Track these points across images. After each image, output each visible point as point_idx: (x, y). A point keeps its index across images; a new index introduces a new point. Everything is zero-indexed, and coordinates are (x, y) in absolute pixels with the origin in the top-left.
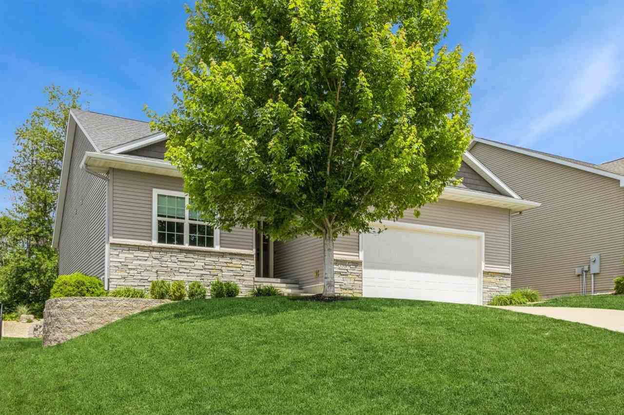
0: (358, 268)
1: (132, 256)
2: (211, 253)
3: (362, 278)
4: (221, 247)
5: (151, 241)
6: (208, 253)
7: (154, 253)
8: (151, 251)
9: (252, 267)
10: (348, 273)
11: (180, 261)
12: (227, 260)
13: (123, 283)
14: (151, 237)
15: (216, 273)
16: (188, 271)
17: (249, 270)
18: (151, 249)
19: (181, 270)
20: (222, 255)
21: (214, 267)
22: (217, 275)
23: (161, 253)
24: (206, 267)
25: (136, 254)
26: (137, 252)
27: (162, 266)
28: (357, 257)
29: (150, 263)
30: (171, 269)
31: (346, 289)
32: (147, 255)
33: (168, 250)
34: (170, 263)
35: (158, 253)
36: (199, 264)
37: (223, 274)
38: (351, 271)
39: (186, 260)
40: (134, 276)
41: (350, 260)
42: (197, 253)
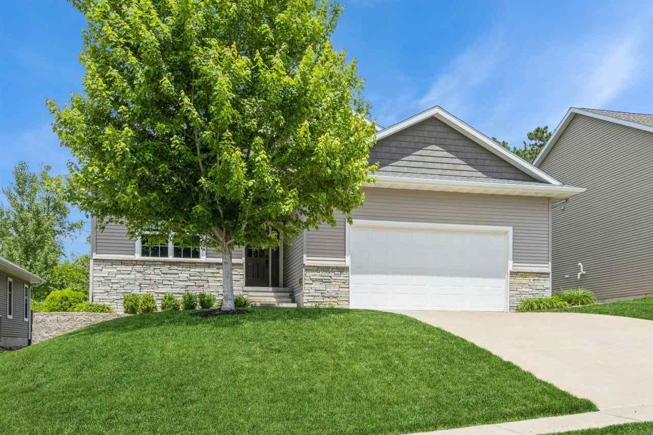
0: (344, 274)
1: (115, 270)
2: (197, 264)
3: (349, 284)
4: (207, 257)
5: (133, 254)
6: (193, 264)
7: (137, 266)
8: (134, 265)
9: (242, 277)
10: (331, 280)
11: (164, 274)
12: (214, 270)
13: (106, 297)
14: (134, 251)
15: (201, 284)
16: (172, 283)
17: (239, 279)
18: (134, 262)
19: (165, 283)
20: (209, 265)
21: (199, 278)
22: (203, 286)
23: (144, 266)
24: (192, 278)
25: (118, 269)
26: (120, 266)
27: (146, 278)
28: (344, 263)
29: (133, 277)
30: (155, 282)
31: (329, 297)
32: (131, 269)
33: (151, 263)
34: (153, 276)
35: (141, 267)
36: (184, 275)
37: (210, 284)
38: (335, 278)
39: (170, 272)
40: (116, 290)
41: (333, 266)
42: (181, 264)
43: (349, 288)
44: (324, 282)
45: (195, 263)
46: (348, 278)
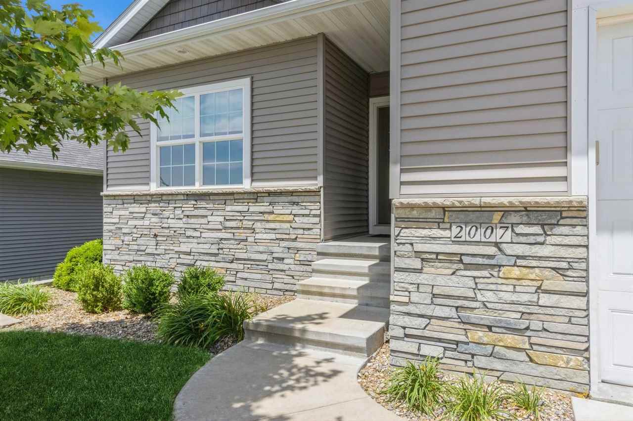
0: (563, 234)
1: (127, 213)
2: (236, 197)
3: (586, 279)
4: (252, 181)
5: (148, 184)
6: (230, 197)
7: (153, 205)
8: (149, 202)
9: (316, 220)
10: (501, 259)
11: (188, 216)
12: (263, 207)
13: (118, 257)
14: (149, 178)
15: (243, 236)
16: (197, 234)
17: (310, 226)
18: (149, 198)
19: (189, 233)
20: (255, 196)
21: (239, 224)
22: (246, 240)
23: (161, 205)
24: (228, 224)
25: (131, 210)
26: (133, 205)
27: (163, 226)
28: (560, 186)
29: (147, 223)
30: (175, 231)
31: (490, 328)
32: (144, 210)
33: (170, 198)
34: (173, 221)
35: (157, 205)
36: (216, 219)
37: (258, 236)
38: (520, 250)
39: (196, 212)
40: (129, 245)
41: (505, 201)
42: (211, 197)
43: (586, 294)
44: (469, 267)
45: (232, 194)
46: (580, 252)
